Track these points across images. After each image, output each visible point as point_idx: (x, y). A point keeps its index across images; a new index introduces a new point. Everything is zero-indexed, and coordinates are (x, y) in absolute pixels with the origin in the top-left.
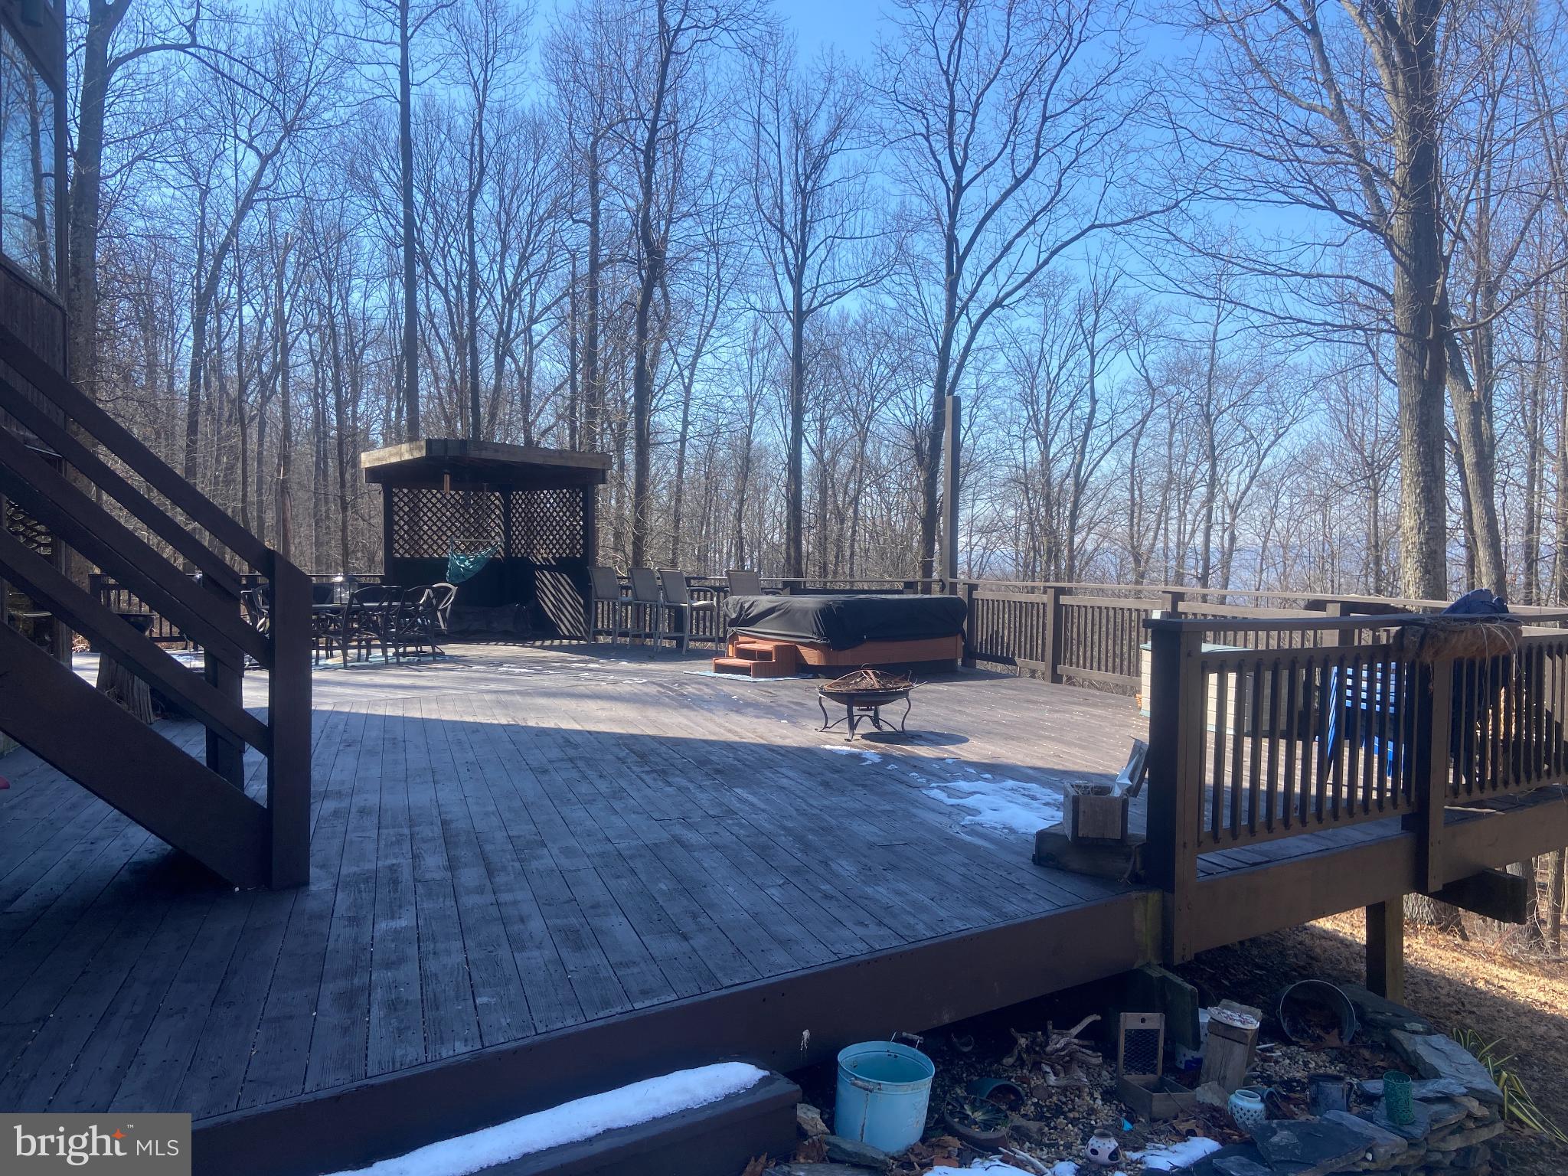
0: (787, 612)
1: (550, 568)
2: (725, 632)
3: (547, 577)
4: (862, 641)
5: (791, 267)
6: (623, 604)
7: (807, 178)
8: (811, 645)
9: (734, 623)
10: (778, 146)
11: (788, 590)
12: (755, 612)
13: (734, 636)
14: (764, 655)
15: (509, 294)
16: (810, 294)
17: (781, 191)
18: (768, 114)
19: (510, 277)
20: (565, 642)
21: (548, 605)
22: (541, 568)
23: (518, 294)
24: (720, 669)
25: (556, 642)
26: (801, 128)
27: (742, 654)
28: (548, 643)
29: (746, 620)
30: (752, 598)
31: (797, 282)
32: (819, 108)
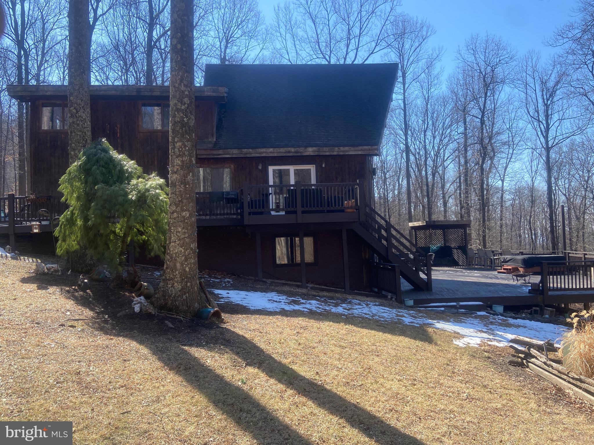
0: (515, 260)
1: (456, 249)
2: (501, 265)
3: (455, 251)
4: (534, 266)
5: (543, 132)
6: (476, 258)
7: (548, 100)
8: (521, 267)
9: (503, 262)
10: (535, 91)
11: (521, 254)
12: (507, 259)
13: (503, 265)
14: (510, 269)
15: (436, 154)
16: (552, 141)
17: (538, 106)
18: (530, 80)
19: (436, 148)
20: (462, 267)
21: (456, 257)
22: (454, 248)
23: (439, 153)
24: (499, 272)
25: (459, 267)
26: (544, 83)
27: (504, 269)
28: (457, 267)
29: (505, 261)
30: (507, 256)
31: (546, 138)
32: (550, 76)
